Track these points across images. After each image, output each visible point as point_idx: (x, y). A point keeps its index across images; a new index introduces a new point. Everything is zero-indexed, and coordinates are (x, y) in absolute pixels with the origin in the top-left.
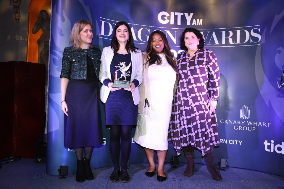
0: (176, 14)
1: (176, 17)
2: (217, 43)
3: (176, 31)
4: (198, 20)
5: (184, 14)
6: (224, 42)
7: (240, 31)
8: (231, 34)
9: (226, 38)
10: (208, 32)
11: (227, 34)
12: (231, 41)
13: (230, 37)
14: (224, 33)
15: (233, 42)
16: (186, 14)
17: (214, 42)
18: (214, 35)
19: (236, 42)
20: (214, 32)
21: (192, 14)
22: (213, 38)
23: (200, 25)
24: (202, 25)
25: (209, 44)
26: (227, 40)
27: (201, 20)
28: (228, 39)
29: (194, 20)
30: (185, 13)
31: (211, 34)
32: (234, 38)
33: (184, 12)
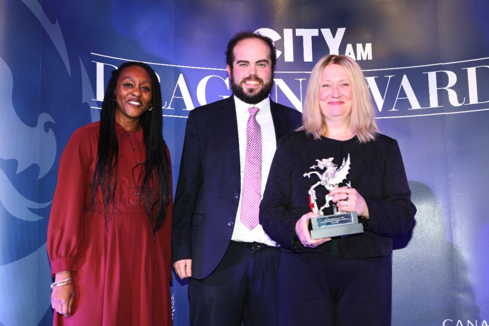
0: (300, 32)
1: (298, 42)
2: (415, 104)
3: (301, 80)
4: (359, 46)
5: (320, 33)
6: (434, 102)
7: (476, 68)
8: (452, 78)
9: (438, 90)
10: (390, 77)
11: (442, 80)
12: (453, 98)
13: (451, 88)
14: (432, 77)
15: (460, 101)
16: (326, 32)
17: (407, 103)
18: (405, 83)
19: (468, 101)
20: (405, 77)
21: (341, 32)
22: (403, 94)
23: (365, 58)
24: (370, 58)
25: (394, 109)
26: (443, 96)
27: (369, 46)
28: (446, 92)
29: (349, 47)
30: (323, 30)
31: (397, 81)
32: (462, 88)
33: (319, 26)
